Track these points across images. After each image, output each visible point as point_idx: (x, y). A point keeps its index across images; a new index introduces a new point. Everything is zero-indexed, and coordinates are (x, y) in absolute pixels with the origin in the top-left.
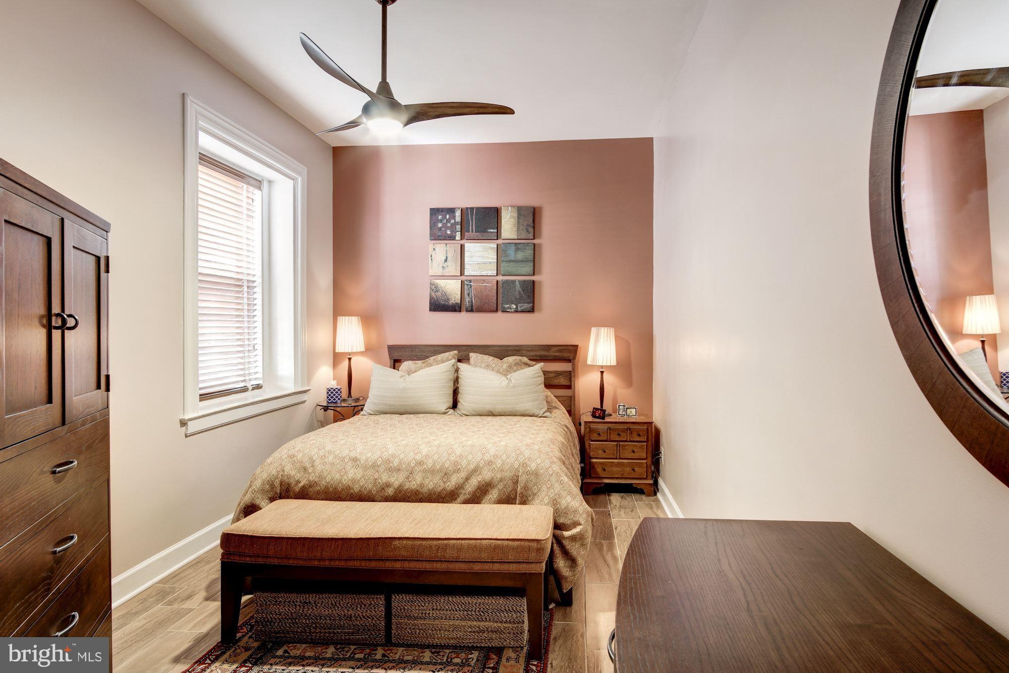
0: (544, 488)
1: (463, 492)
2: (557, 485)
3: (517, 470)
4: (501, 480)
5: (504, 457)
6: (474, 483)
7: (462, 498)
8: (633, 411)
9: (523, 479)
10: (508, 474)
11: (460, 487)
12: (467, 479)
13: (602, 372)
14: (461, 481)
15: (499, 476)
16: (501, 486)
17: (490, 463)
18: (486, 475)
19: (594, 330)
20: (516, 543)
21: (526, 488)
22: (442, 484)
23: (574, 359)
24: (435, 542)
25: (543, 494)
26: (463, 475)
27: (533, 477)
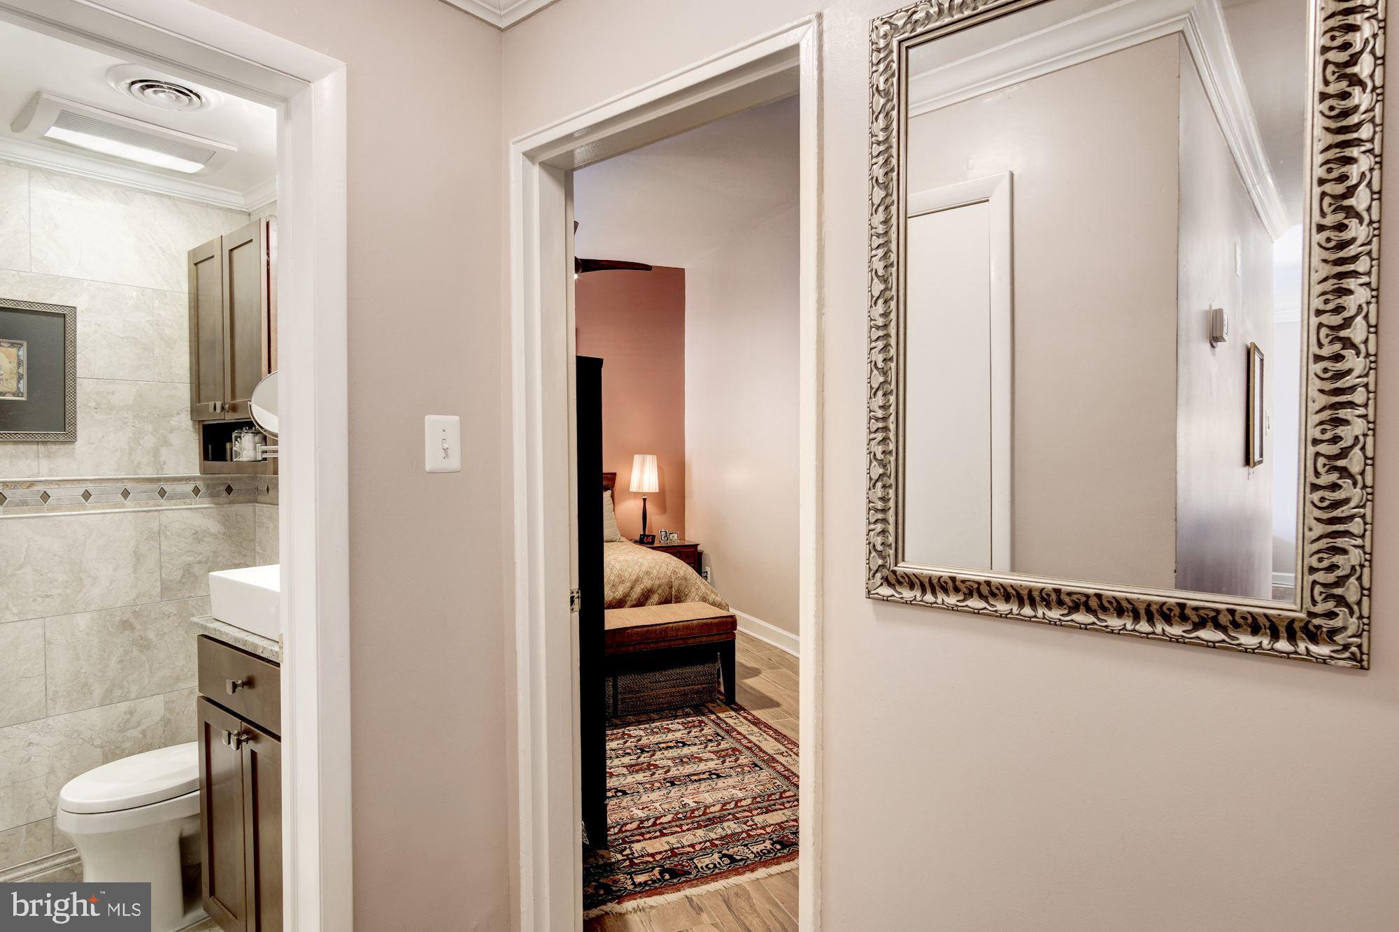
0: (694, 589)
1: (630, 599)
2: (702, 586)
3: (670, 577)
4: (659, 586)
5: (657, 568)
6: (638, 591)
7: (629, 603)
8: (675, 535)
9: (676, 584)
10: (665, 581)
11: (627, 595)
12: (632, 588)
13: (645, 500)
14: (628, 590)
15: (657, 582)
16: (660, 591)
17: (648, 573)
18: (647, 583)
19: (637, 458)
20: (717, 620)
21: (679, 591)
22: (612, 594)
23: (613, 486)
24: (658, 627)
25: (693, 594)
26: (628, 585)
27: (683, 582)
